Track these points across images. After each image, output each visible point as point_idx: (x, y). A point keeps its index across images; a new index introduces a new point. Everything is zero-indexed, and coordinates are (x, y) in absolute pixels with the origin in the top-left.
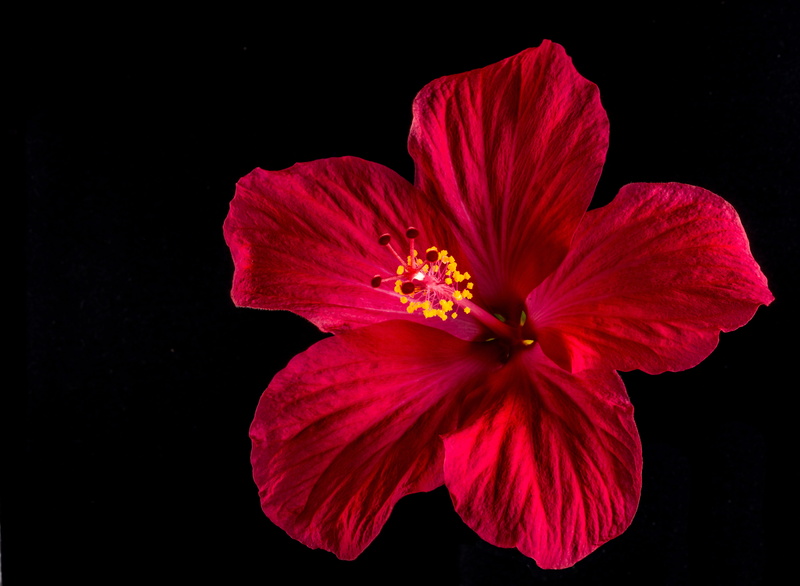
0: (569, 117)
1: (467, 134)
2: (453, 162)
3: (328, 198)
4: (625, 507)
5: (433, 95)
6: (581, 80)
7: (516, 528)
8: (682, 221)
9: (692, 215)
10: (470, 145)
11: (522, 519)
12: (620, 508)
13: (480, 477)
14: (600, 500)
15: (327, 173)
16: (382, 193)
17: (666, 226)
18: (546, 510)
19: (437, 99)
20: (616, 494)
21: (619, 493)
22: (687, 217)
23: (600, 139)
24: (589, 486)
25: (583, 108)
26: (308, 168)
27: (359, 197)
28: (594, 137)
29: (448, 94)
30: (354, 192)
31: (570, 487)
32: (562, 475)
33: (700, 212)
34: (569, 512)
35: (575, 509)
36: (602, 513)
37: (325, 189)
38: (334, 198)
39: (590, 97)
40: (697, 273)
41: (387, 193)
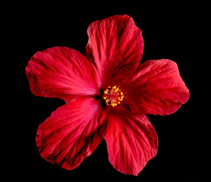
0: (133, 39)
1: (102, 42)
2: (98, 50)
3: (60, 60)
4: (154, 152)
5: (92, 29)
6: (137, 28)
7: (131, 168)
8: (165, 69)
9: (167, 68)
10: (103, 45)
11: (132, 165)
12: (153, 152)
13: (117, 155)
14: (148, 152)
15: (57, 52)
16: (75, 58)
17: (160, 71)
18: (136, 159)
19: (93, 31)
20: (151, 149)
21: (152, 149)
22: (166, 68)
23: (142, 46)
24: (145, 149)
25: (137, 37)
26: (51, 50)
27: (68, 60)
28: (140, 46)
29: (96, 29)
30: (67, 58)
31: (140, 151)
32: (137, 148)
33: (169, 66)
34: (141, 158)
35: (142, 156)
36: (149, 155)
37: (58, 57)
38: (61, 60)
39: (139, 33)
40: (170, 84)
41: (76, 58)
